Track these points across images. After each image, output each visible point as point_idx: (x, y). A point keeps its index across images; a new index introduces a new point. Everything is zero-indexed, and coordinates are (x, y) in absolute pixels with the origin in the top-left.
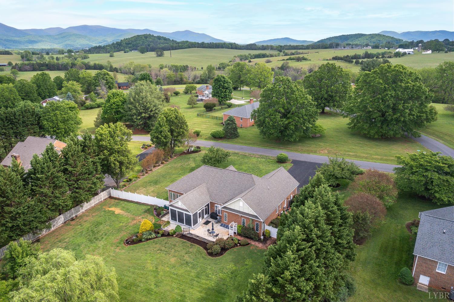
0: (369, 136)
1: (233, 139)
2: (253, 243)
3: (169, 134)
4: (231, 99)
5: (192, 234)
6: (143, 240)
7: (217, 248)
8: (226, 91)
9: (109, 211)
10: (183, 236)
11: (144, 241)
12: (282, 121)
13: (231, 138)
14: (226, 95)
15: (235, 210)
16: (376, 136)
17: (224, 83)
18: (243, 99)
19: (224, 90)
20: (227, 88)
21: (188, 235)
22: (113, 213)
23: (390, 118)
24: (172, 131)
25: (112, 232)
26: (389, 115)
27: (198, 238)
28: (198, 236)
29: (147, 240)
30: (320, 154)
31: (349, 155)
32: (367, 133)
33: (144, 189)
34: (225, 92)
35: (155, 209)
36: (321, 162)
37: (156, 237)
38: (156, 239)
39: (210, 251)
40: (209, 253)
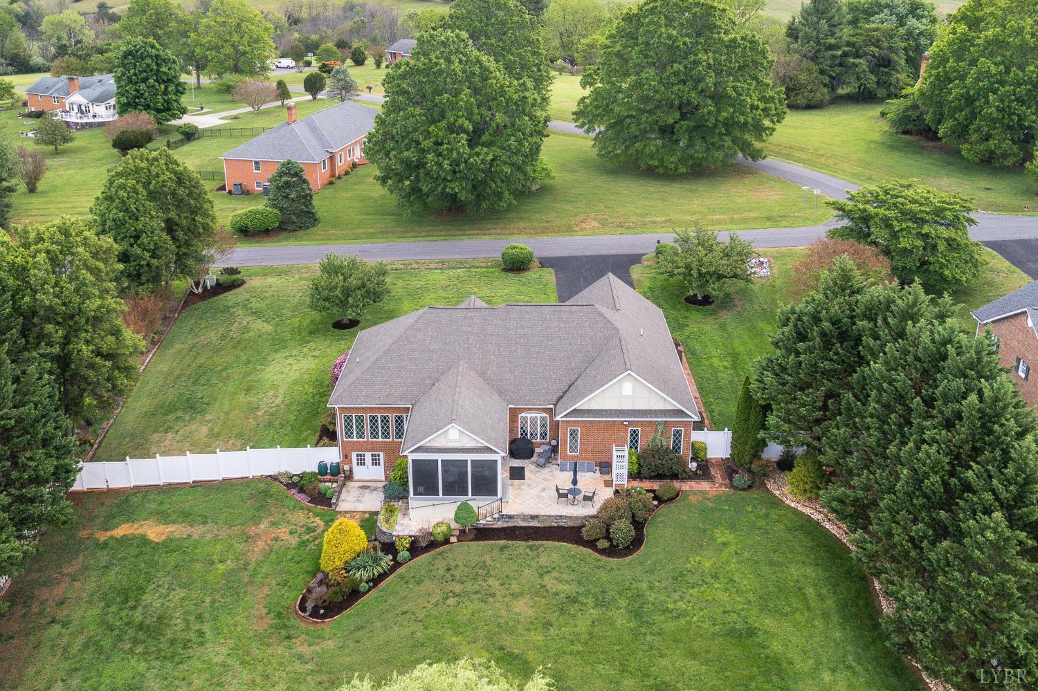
0: (661, 171)
1: (308, 231)
2: (686, 486)
3: (165, 236)
4: (184, 111)
5: (510, 517)
6: (363, 586)
7: (622, 529)
8: (166, 88)
9: (124, 541)
10: (483, 534)
11: (369, 590)
12: (478, 154)
13: (300, 228)
14: (168, 102)
15: (606, 411)
16: (682, 170)
17: (158, 65)
18: (205, 110)
19: (163, 87)
20: (169, 81)
21: (500, 525)
22: (144, 541)
23: (712, 120)
24: (170, 227)
25: (213, 602)
26: (710, 113)
27: (534, 524)
28: (533, 517)
29: (376, 581)
30: (585, 232)
31: (654, 222)
32: (657, 163)
33: (170, 436)
34: (166, 92)
35: (290, 486)
36: (613, 252)
37: (397, 565)
38: (401, 570)
39: (603, 544)
40: (603, 552)
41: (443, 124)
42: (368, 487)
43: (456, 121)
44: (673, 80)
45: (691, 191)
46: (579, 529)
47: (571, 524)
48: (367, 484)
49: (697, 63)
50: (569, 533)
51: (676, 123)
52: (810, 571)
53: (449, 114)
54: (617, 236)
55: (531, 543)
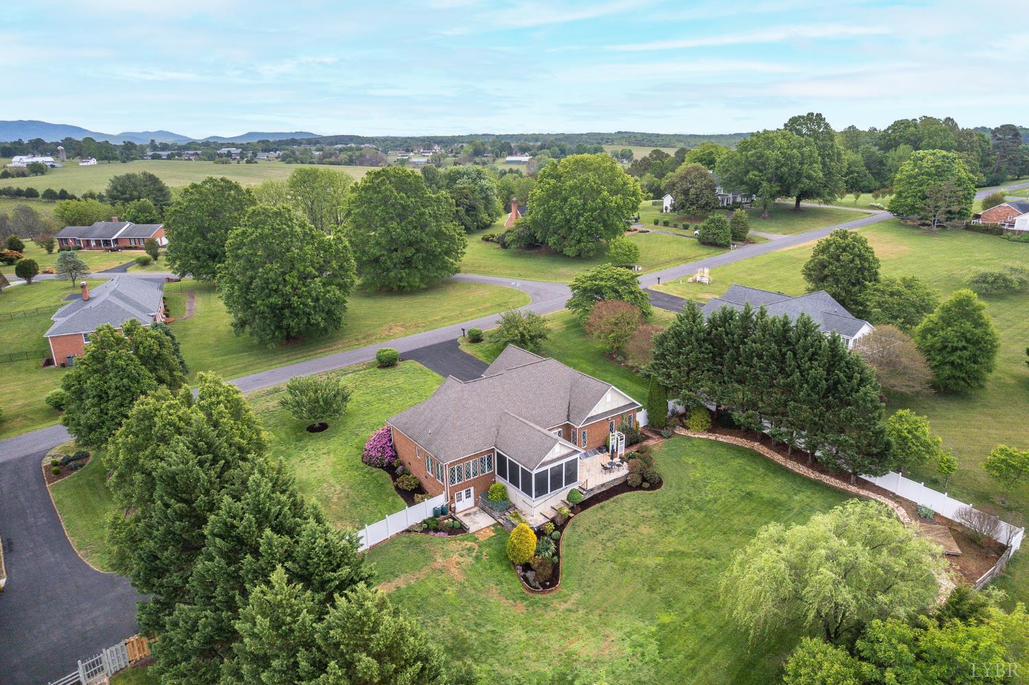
6: (554, 559)
10: (583, 505)
11: (559, 560)
21: (587, 496)
29: (556, 554)
30: (400, 335)
35: (426, 531)
36: (436, 342)
37: (557, 542)
38: (563, 543)
39: (646, 485)
40: (648, 489)
41: (295, 273)
42: (470, 514)
43: (305, 269)
44: (410, 227)
45: (435, 299)
46: (626, 482)
47: (620, 482)
48: (467, 512)
49: (422, 214)
50: (623, 487)
51: (413, 255)
52: (738, 461)
53: (297, 266)
54: (423, 333)
55: (612, 499)
